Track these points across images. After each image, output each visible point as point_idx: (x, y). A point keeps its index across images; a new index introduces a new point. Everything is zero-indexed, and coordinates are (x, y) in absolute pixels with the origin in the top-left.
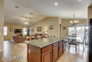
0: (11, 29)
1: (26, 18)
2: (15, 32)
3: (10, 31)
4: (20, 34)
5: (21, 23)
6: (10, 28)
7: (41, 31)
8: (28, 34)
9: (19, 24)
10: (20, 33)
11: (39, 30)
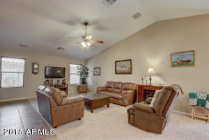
0: (36, 66)
1: (86, 24)
2: (46, 77)
3: (33, 73)
4: (61, 83)
5: (63, 49)
6: (33, 64)
7: (130, 73)
8: (84, 81)
9: (59, 51)
10: (61, 80)
11: (124, 69)
